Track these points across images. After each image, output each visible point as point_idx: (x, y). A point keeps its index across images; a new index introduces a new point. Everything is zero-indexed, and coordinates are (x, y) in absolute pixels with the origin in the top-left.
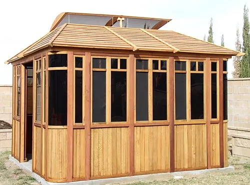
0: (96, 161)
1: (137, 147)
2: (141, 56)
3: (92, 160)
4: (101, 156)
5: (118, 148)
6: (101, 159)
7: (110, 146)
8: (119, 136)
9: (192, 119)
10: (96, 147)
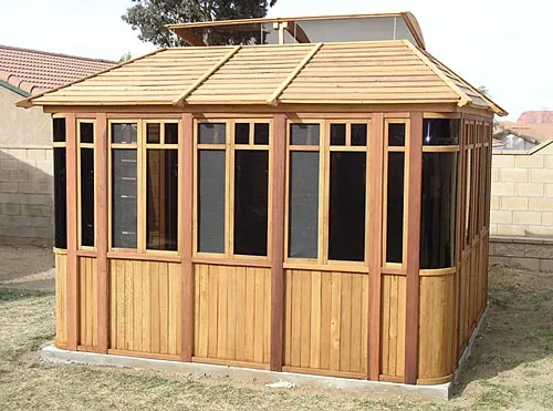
0: (121, 319)
1: (202, 306)
2: (206, 115)
3: (113, 319)
4: (129, 312)
5: (163, 303)
6: (129, 318)
7: (146, 297)
8: (163, 278)
9: (329, 258)
10: (121, 295)
